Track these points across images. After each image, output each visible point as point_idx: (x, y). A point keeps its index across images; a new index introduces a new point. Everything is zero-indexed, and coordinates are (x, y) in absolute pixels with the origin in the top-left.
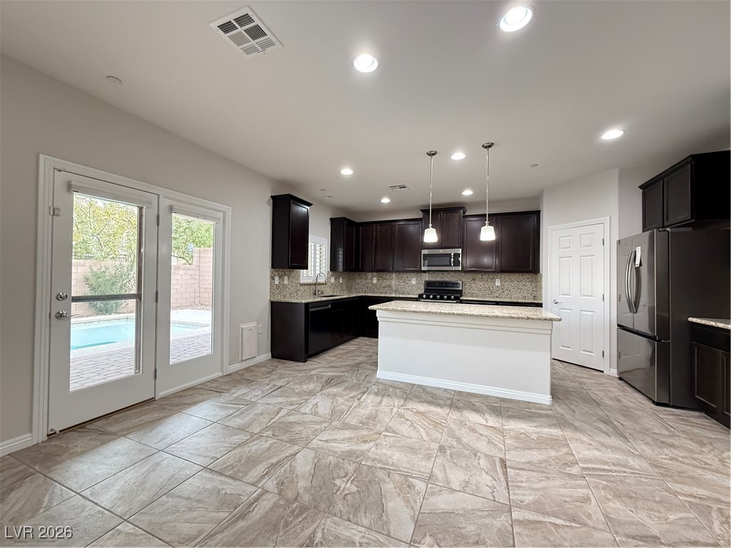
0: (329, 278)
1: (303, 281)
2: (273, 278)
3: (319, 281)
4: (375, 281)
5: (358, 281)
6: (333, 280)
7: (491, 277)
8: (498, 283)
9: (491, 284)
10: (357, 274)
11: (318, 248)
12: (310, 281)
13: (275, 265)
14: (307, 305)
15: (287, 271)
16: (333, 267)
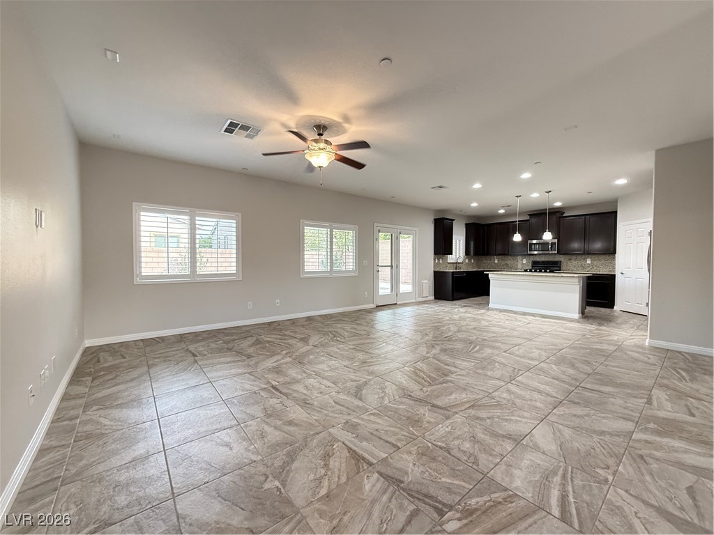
0: (464, 260)
1: (449, 261)
2: (435, 260)
3: (459, 261)
4: (496, 261)
5: (485, 261)
6: (467, 261)
7: (584, 257)
8: (589, 261)
9: (584, 262)
10: (483, 257)
11: (458, 242)
12: (453, 261)
13: (436, 253)
14: (453, 272)
15: (441, 256)
16: (467, 253)
